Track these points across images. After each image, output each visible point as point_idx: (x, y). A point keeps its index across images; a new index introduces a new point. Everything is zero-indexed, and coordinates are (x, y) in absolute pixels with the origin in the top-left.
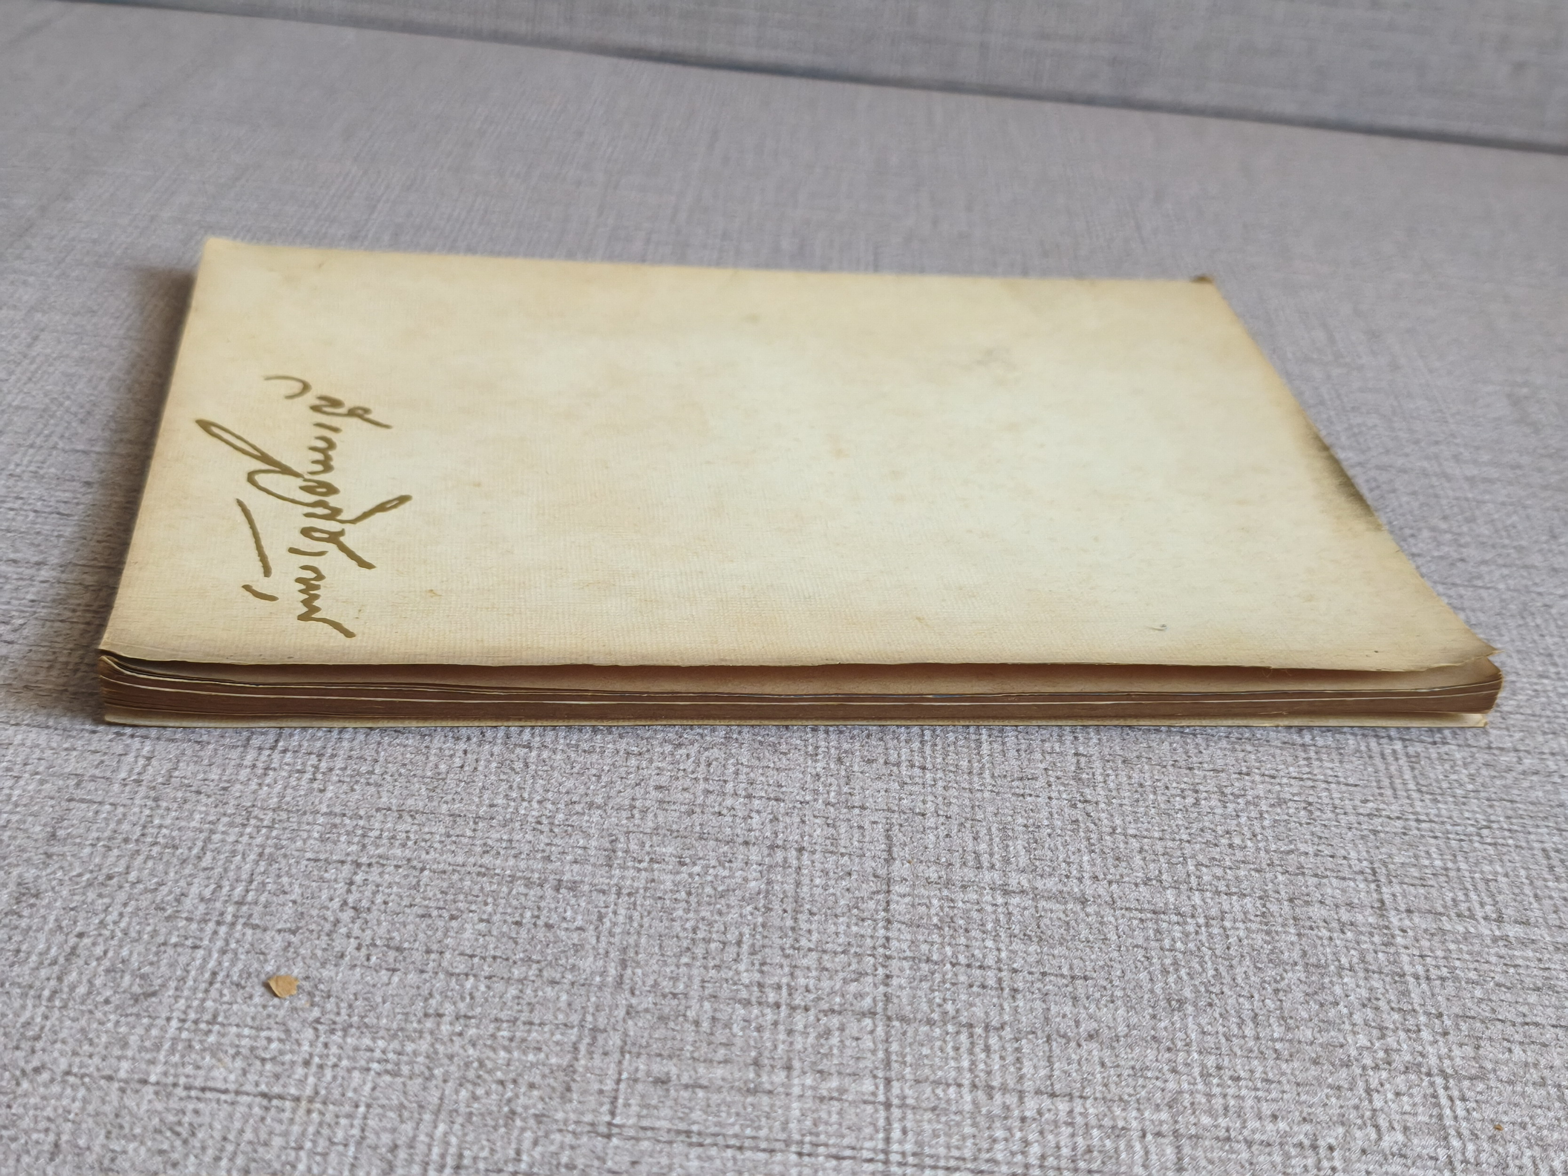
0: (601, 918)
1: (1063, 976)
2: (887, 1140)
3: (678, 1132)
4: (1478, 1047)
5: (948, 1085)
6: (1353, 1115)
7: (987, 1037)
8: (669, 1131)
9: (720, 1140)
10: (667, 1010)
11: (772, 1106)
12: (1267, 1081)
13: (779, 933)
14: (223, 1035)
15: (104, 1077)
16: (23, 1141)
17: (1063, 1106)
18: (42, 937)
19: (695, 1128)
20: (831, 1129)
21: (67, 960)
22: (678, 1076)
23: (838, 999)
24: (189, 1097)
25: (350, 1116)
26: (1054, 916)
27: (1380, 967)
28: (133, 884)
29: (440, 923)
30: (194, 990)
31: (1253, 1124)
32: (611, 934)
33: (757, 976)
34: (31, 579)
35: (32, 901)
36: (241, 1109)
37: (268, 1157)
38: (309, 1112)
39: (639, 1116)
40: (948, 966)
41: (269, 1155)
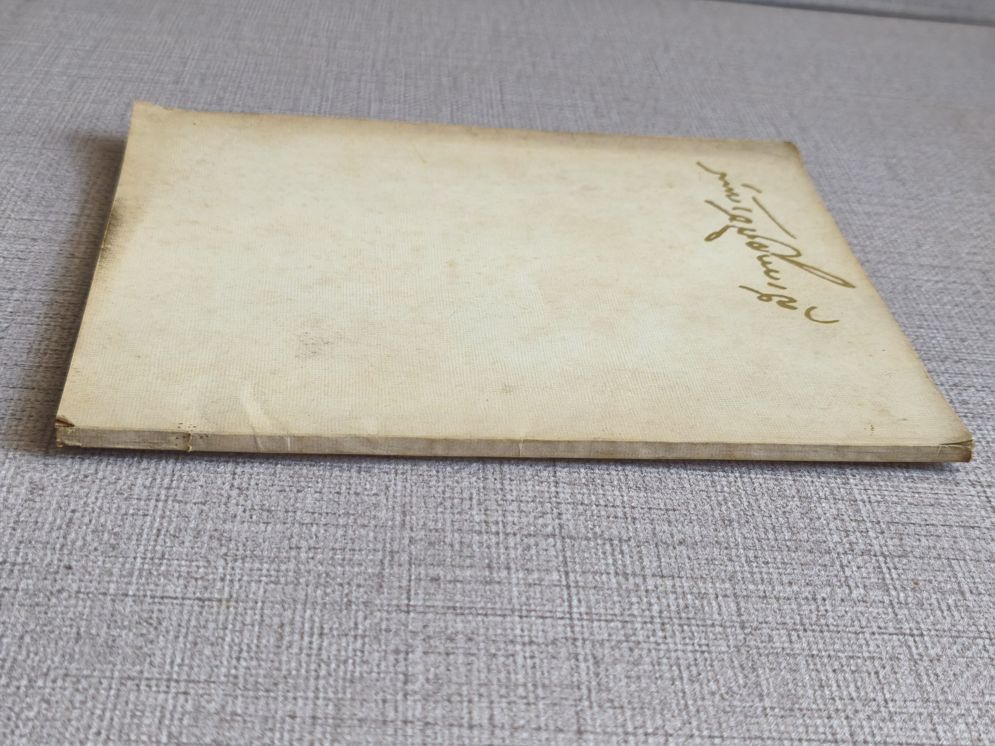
0: (387, 488)
1: (661, 509)
2: (570, 606)
3: (449, 608)
4: (901, 539)
5: (602, 574)
6: (835, 580)
7: (621, 546)
8: (443, 607)
9: (473, 611)
10: (433, 539)
11: (501, 590)
12: (784, 563)
13: (493, 492)
14: (170, 566)
15: (100, 594)
16: (57, 632)
17: (669, 583)
18: (50, 513)
19: (458, 605)
20: (537, 602)
21: (67, 526)
22: (445, 576)
23: (532, 528)
24: (154, 603)
25: (253, 608)
26: (652, 475)
27: (842, 497)
28: (101, 480)
29: (292, 495)
30: (148, 540)
31: (778, 588)
32: (395, 497)
33: (483, 517)
34: (8, 299)
35: (41, 492)
36: (187, 608)
37: (207, 635)
38: (228, 607)
39: (424, 600)
40: (594, 507)
41: (208, 634)
